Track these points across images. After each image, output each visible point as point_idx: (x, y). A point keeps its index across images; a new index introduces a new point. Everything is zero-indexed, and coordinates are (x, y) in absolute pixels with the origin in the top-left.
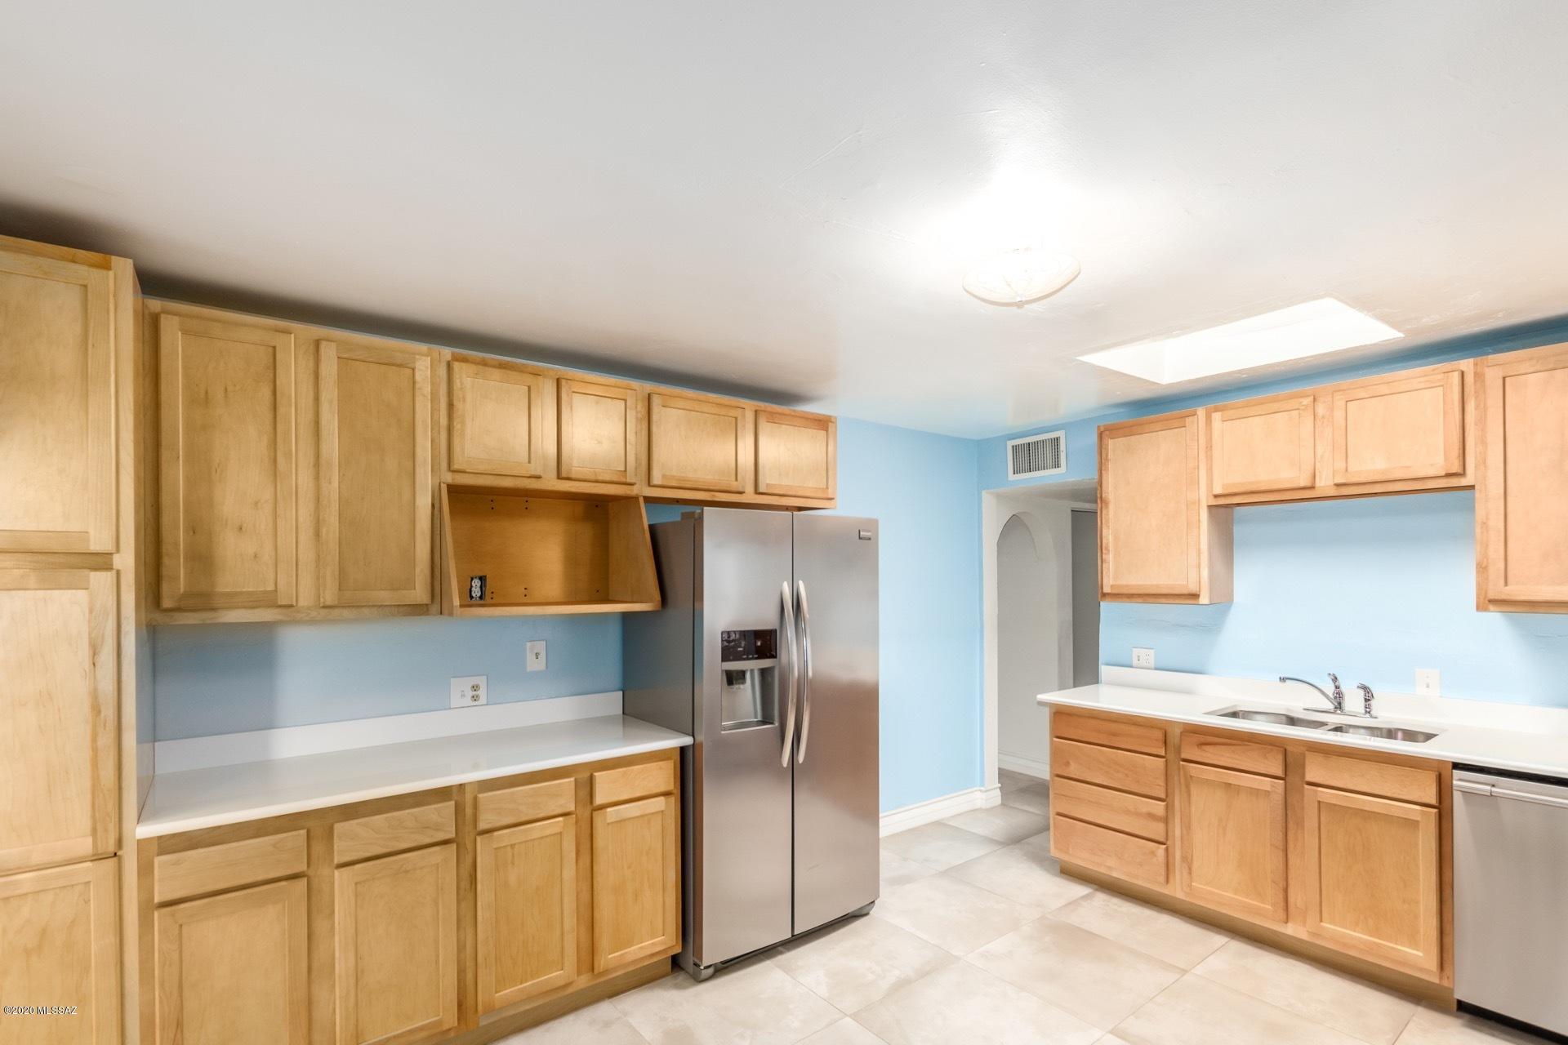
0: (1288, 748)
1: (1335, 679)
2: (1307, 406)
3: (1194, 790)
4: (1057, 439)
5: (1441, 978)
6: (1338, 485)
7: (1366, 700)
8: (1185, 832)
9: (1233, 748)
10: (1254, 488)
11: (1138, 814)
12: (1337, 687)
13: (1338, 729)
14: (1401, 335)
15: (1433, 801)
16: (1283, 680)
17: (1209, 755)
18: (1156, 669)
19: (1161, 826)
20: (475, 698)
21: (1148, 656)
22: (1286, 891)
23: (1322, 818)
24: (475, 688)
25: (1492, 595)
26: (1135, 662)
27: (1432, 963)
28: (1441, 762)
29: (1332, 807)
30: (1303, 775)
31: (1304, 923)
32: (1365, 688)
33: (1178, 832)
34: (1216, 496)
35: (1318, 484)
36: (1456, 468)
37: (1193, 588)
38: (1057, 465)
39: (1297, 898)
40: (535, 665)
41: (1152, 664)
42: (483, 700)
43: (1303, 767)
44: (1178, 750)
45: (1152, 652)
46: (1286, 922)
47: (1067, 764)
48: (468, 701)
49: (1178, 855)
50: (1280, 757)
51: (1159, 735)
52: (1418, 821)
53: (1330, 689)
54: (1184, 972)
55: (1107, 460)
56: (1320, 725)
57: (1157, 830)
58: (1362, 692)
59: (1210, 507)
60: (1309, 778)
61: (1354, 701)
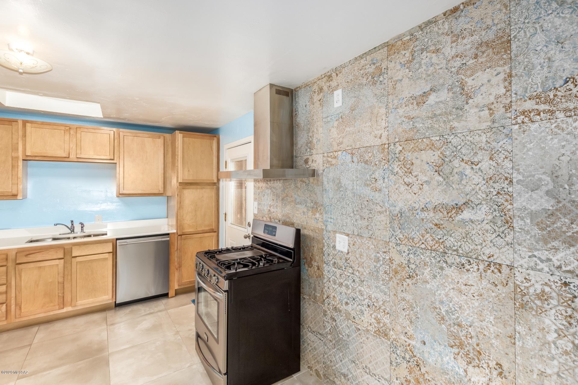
0: (65, 247)
1: (72, 222)
2: (67, 130)
3: (23, 274)
6: (78, 158)
7: (82, 227)
8: (18, 293)
9: (42, 253)
10: (45, 155)
12: (72, 225)
13: (74, 238)
14: (102, 117)
15: (111, 251)
16: (56, 225)
17: (31, 258)
19: (3, 296)
22: (63, 298)
23: (78, 268)
25: (121, 193)
28: (113, 239)
29: (81, 262)
30: (72, 255)
31: (71, 305)
32: (82, 224)
35: (70, 157)
36: (111, 158)
37: (15, 192)
39: (67, 298)
43: (72, 252)
44: (14, 261)
46: (63, 308)
49: (13, 305)
50: (63, 251)
52: (107, 258)
53: (70, 225)
54: (30, 345)
56: (69, 238)
57: (2, 298)
58: (80, 225)
59: (23, 160)
61: (78, 228)
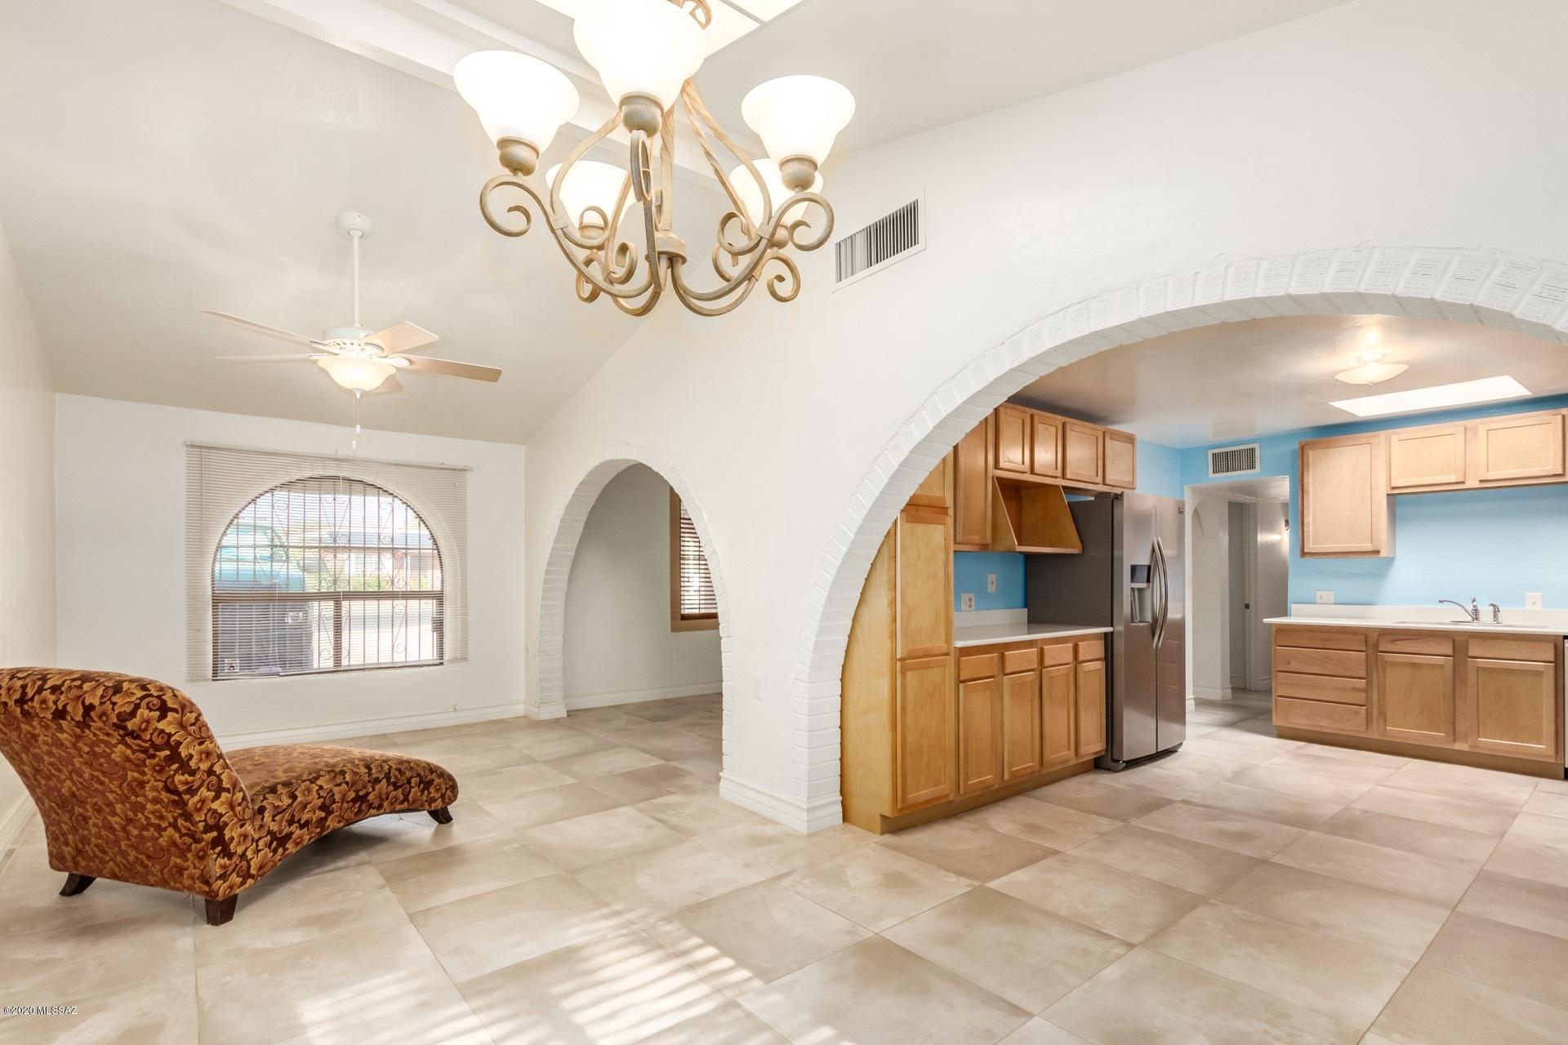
0: (1456, 638)
1: (1473, 602)
2: (1460, 432)
3: (1388, 670)
4: (1252, 450)
5: (1556, 759)
6: (1481, 481)
7: (1495, 613)
8: (1381, 695)
9: (1417, 641)
10: (1421, 483)
11: (1345, 689)
12: (1475, 607)
14: (1530, 394)
15: (1552, 659)
16: (1441, 602)
17: (1400, 646)
18: (1335, 604)
19: (1363, 695)
20: (970, 606)
21: (1330, 596)
22: (1454, 723)
23: (1479, 677)
24: (970, 600)
26: (1318, 600)
27: (1552, 752)
28: (1556, 636)
29: (1485, 669)
30: (1467, 652)
31: (1467, 742)
32: (1494, 606)
33: (1375, 698)
34: (1393, 488)
35: (1467, 481)
36: (1560, 471)
37: (1374, 548)
38: (1252, 467)
39: (1461, 726)
40: (991, 588)
41: (1332, 601)
42: (973, 608)
43: (1467, 648)
44: (1376, 645)
45: (1332, 593)
46: (1454, 742)
47: (1289, 662)
48: (967, 607)
49: (1375, 712)
50: (1451, 644)
51: (1363, 637)
52: (1542, 672)
53: (1470, 608)
55: (1308, 464)
57: (1361, 697)
58: (1492, 608)
59: (1388, 495)
60: (1471, 654)
61: (1486, 614)
